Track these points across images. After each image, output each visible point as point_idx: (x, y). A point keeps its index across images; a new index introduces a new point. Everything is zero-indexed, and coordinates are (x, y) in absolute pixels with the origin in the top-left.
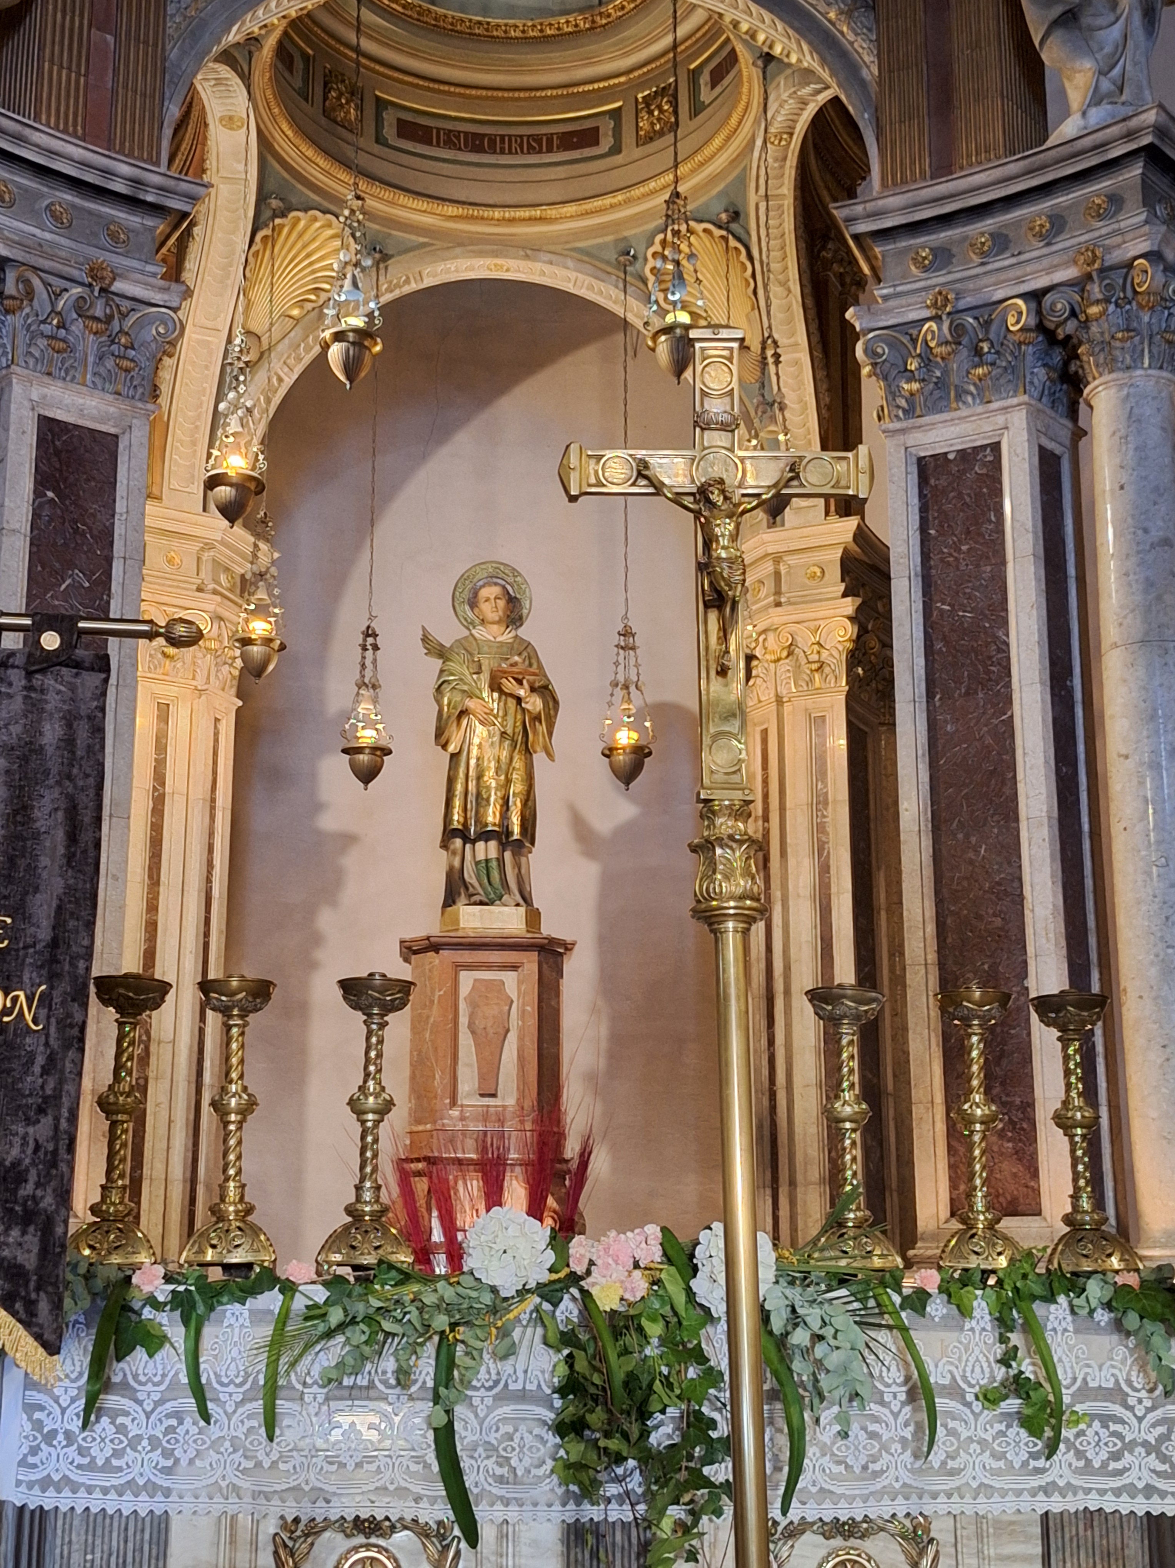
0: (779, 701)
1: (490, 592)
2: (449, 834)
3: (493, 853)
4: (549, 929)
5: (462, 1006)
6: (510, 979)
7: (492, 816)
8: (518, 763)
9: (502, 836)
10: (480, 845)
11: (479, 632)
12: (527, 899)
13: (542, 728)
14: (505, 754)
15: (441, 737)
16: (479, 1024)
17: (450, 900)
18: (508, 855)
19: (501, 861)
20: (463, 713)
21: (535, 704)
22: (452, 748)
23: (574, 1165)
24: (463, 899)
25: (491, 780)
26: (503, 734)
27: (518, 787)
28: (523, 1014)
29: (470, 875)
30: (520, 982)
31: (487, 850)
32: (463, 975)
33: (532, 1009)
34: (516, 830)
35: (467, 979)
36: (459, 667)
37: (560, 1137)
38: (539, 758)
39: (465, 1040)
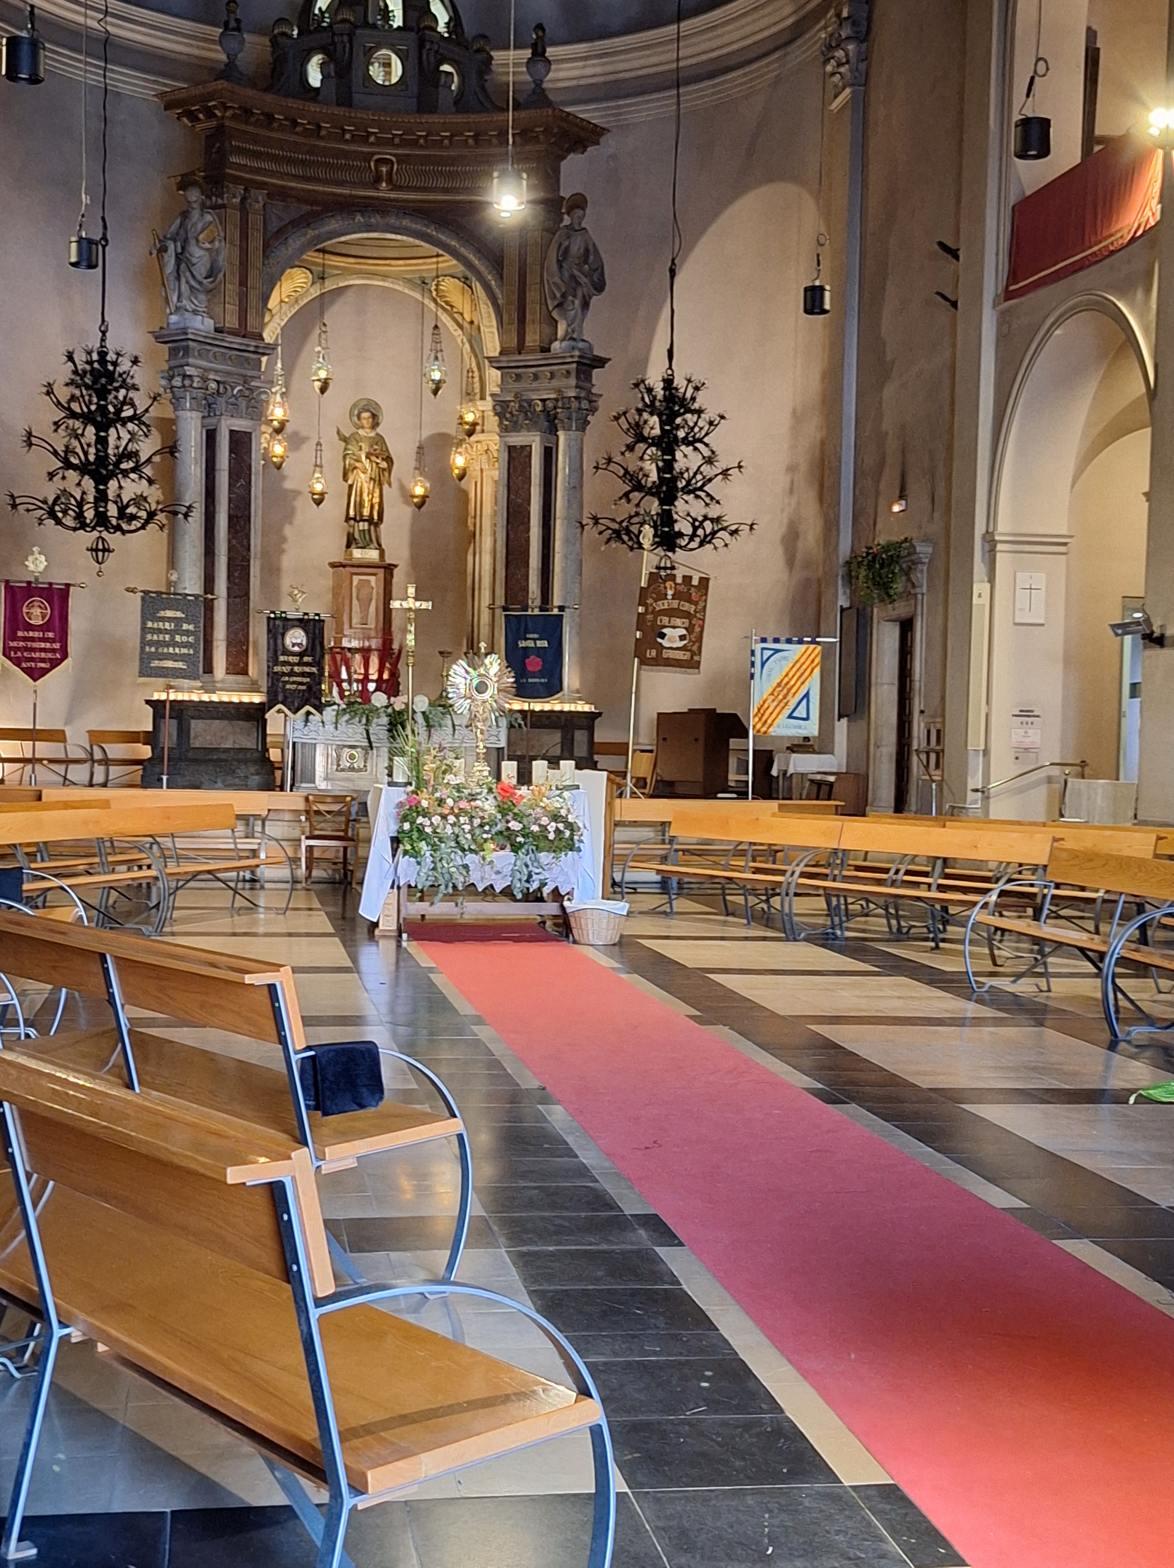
0: (482, 470)
1: (365, 415)
2: (348, 519)
3: (366, 528)
4: (388, 561)
5: (354, 589)
6: (372, 579)
7: (366, 512)
8: (377, 491)
9: (370, 520)
10: (361, 524)
11: (361, 432)
12: (379, 545)
13: (386, 474)
14: (371, 487)
15: (345, 477)
16: (361, 596)
17: (348, 546)
18: (372, 528)
19: (369, 530)
20: (355, 468)
21: (384, 465)
22: (350, 482)
23: (396, 651)
24: (354, 546)
25: (366, 498)
26: (371, 479)
27: (376, 500)
28: (377, 593)
29: (357, 536)
30: (377, 581)
31: (364, 526)
32: (354, 577)
33: (381, 591)
34: (376, 517)
35: (356, 579)
36: (353, 449)
37: (391, 641)
38: (385, 487)
39: (355, 602)
